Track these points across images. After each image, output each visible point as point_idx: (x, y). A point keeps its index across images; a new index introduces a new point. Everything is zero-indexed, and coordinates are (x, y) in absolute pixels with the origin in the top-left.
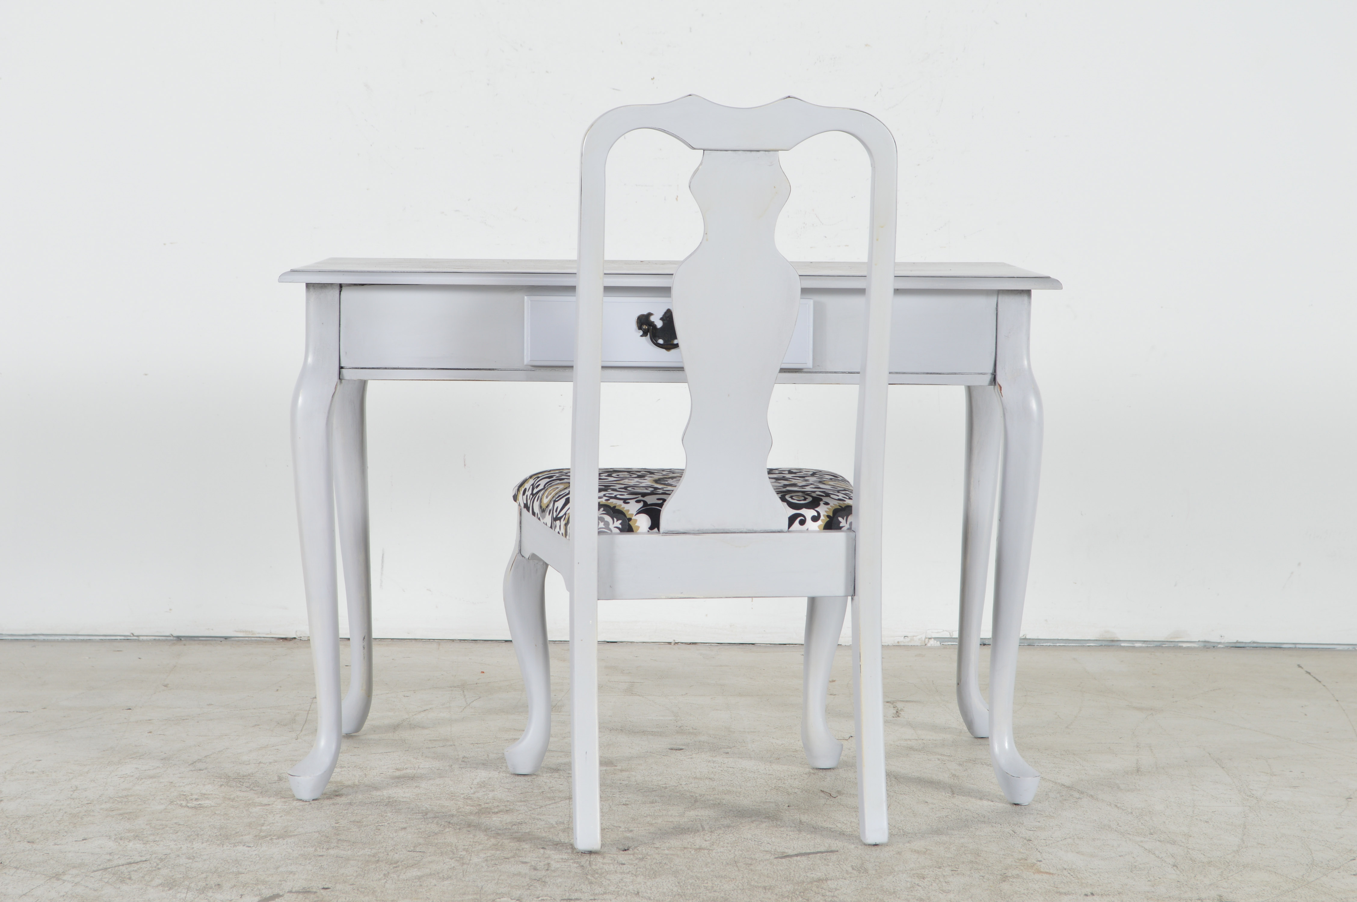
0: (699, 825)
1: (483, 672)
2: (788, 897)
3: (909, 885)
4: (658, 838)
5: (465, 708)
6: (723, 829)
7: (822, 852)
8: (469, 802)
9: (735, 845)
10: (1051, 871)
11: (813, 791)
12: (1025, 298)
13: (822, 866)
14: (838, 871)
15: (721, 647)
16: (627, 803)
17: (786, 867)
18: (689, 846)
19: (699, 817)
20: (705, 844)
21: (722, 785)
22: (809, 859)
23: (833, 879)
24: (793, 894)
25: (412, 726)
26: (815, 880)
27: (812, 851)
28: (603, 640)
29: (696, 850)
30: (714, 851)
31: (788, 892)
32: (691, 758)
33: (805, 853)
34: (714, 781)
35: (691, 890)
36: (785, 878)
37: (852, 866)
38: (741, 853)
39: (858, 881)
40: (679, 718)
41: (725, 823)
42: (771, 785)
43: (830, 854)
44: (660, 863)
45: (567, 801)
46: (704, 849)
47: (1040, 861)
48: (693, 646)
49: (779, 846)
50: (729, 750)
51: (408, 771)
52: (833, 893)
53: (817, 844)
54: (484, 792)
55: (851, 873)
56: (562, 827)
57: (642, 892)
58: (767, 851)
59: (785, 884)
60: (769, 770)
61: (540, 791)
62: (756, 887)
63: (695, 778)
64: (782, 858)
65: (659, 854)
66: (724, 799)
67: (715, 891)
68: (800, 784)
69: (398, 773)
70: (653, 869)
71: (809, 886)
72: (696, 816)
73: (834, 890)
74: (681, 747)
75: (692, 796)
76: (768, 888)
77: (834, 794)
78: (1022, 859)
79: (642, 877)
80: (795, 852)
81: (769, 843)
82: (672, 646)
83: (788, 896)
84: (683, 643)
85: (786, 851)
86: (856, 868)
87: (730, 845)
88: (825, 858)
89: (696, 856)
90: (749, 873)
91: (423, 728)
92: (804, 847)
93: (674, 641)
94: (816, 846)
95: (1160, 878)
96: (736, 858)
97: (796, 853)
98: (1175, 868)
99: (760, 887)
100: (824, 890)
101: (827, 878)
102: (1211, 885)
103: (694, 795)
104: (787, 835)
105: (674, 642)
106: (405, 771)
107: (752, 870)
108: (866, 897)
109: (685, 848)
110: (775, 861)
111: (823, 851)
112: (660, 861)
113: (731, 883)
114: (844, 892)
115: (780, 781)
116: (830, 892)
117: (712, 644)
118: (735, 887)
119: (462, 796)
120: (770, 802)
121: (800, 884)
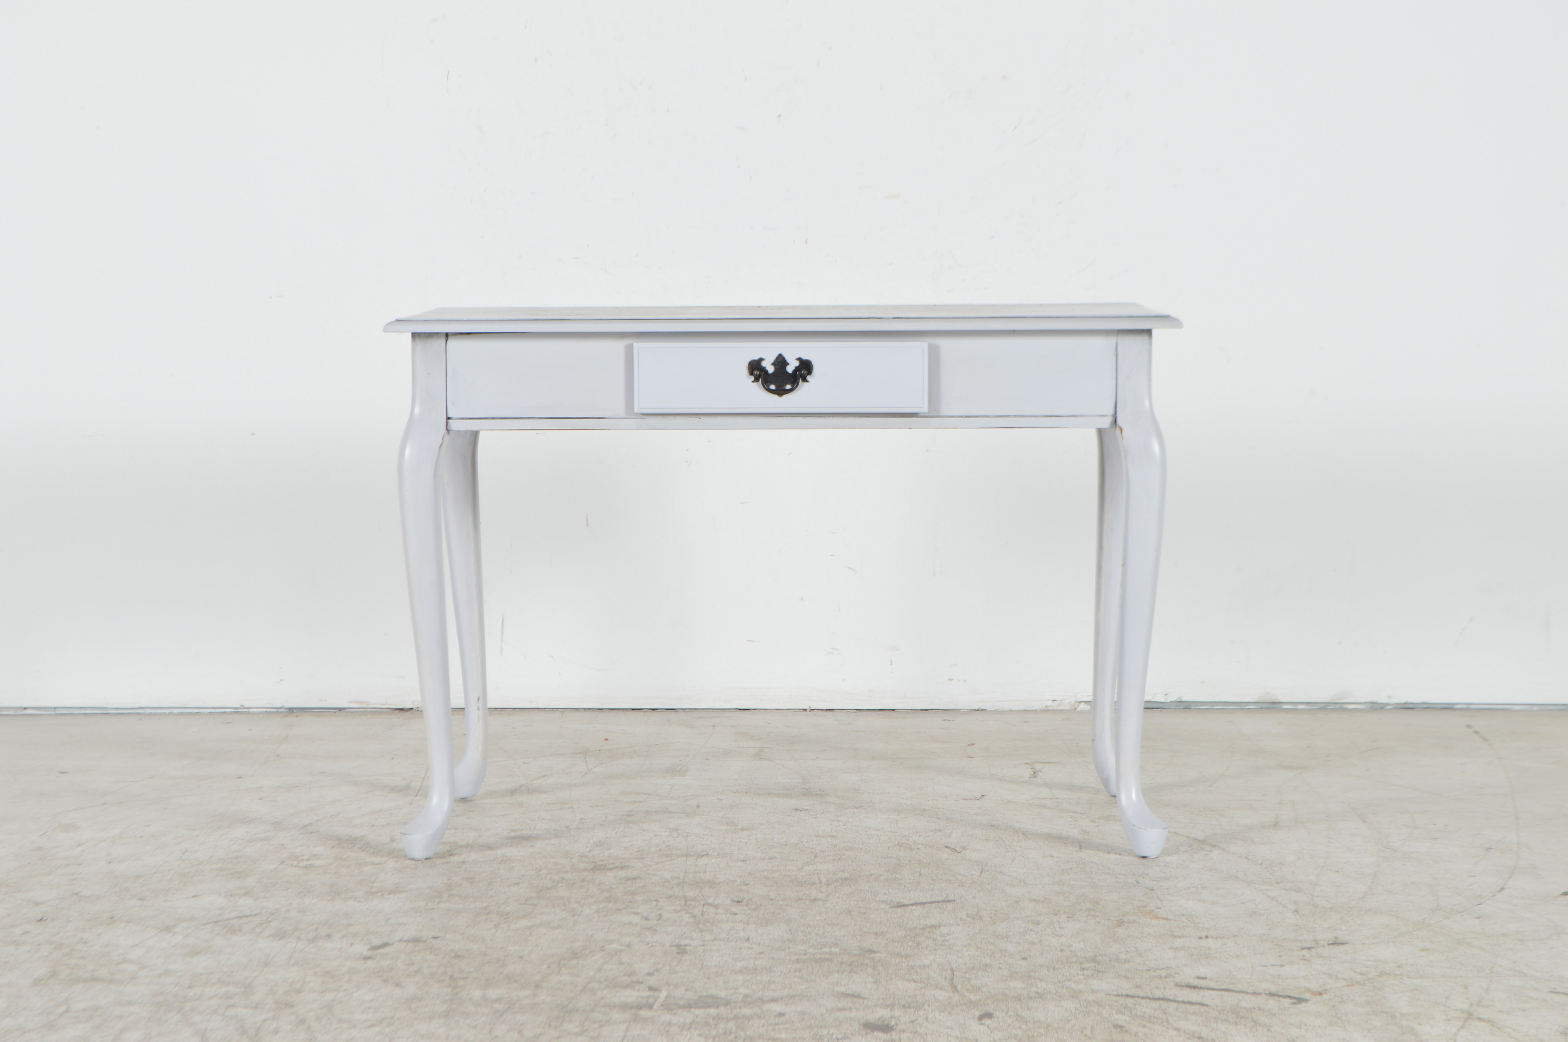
0: (817, 879)
1: (607, 739)
2: (898, 942)
3: (1022, 930)
4: (773, 890)
5: (586, 773)
6: (840, 881)
7: (938, 902)
8: (584, 859)
9: (851, 896)
10: (1169, 917)
11: (937, 847)
12: (1145, 338)
13: (937, 914)
14: (953, 918)
15: (859, 713)
16: (746, 859)
17: (901, 916)
18: (804, 898)
19: (817, 871)
20: (820, 896)
21: (845, 843)
22: (925, 908)
23: (947, 926)
24: (904, 939)
25: (530, 791)
26: (928, 926)
27: (929, 901)
28: (735, 708)
29: (811, 901)
30: (829, 902)
31: (900, 938)
32: (816, 818)
33: (921, 902)
34: (837, 838)
36: (897, 925)
37: (967, 912)
38: (856, 903)
39: (971, 927)
40: (807, 781)
41: (842, 876)
42: (894, 842)
43: (946, 903)
44: (774, 913)
45: (685, 858)
46: (819, 900)
47: (1160, 908)
48: (830, 713)
49: (895, 897)
50: (855, 810)
51: (524, 832)
52: (944, 937)
54: (600, 850)
55: (965, 920)
56: (676, 881)
57: (752, 939)
58: (882, 901)
59: (897, 930)
60: (894, 828)
61: (658, 849)
62: (868, 934)
63: (818, 836)
64: (897, 907)
65: (772, 905)
66: (844, 855)
67: (826, 938)
68: (925, 840)
69: (513, 834)
70: (765, 918)
71: (923, 933)
72: (815, 870)
73: (947, 936)
74: (806, 808)
75: (812, 852)
76: (879, 933)
77: (958, 849)
78: (1141, 906)
79: (754, 925)
80: (911, 902)
82: (808, 712)
84: (819, 710)
85: (902, 901)
86: (970, 915)
87: (845, 896)
88: (940, 907)
89: (811, 908)
91: (542, 792)
92: (920, 897)
93: (810, 707)
94: (934, 895)
95: (1278, 922)
96: (850, 908)
98: (1296, 913)
99: (872, 933)
100: (938, 936)
102: (1329, 928)
103: (814, 851)
104: (905, 886)
105: (809, 709)
106: (520, 833)
107: (865, 918)
109: (800, 900)
110: (890, 910)
113: (842, 930)
114: (957, 938)
115: (904, 838)
116: (942, 937)
117: (850, 711)
118: (846, 933)
119: (578, 854)
120: (891, 857)
121: (912, 930)
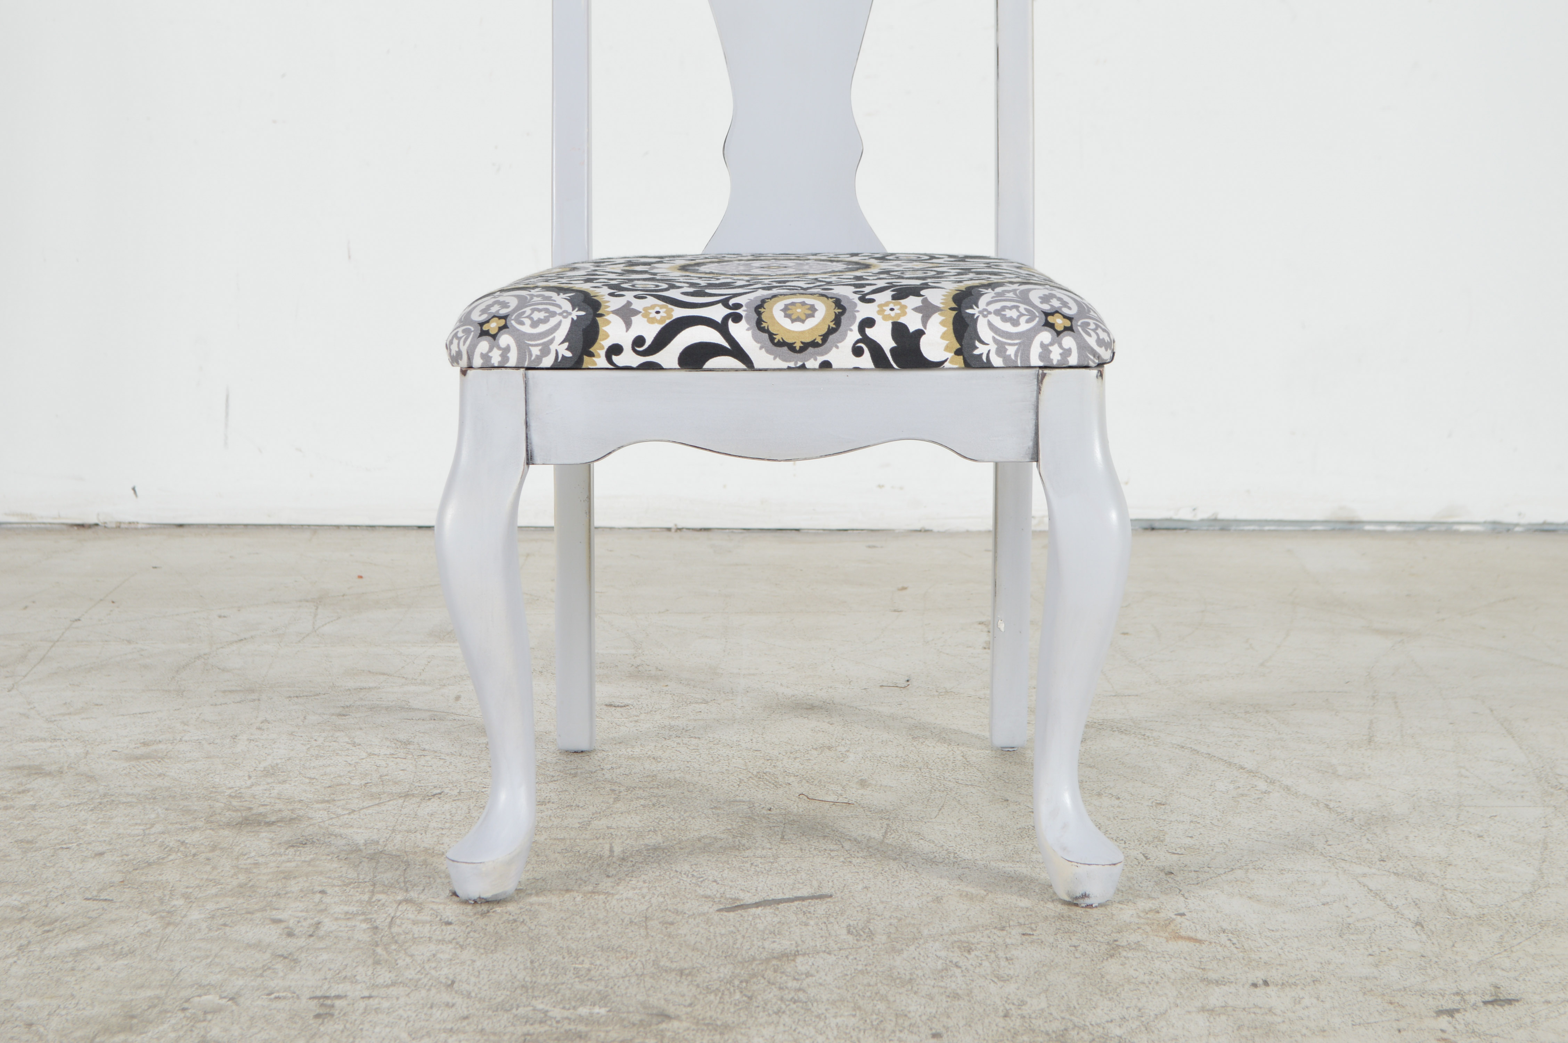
0: (607, 847)
1: (362, 577)
6: (645, 853)
7: (805, 898)
8: (235, 803)
13: (797, 926)
14: (822, 937)
17: (732, 929)
19: (611, 831)
21: (671, 771)
22: (777, 912)
23: (808, 954)
24: (728, 985)
26: (775, 955)
27: (787, 896)
29: (585, 894)
30: (616, 897)
31: (721, 981)
33: (773, 900)
34: (660, 762)
35: (549, 978)
36: (723, 952)
37: (849, 925)
38: (662, 899)
39: (851, 957)
41: (653, 841)
42: (752, 770)
43: (817, 901)
46: (599, 893)
47: (1182, 915)
49: (731, 887)
51: (161, 746)
52: (800, 982)
53: (799, 883)
54: (268, 784)
56: (371, 850)
57: (460, 981)
58: (707, 897)
59: (720, 963)
61: (364, 782)
62: (666, 971)
64: (730, 912)
67: (590, 980)
70: (497, 933)
71: (761, 967)
73: (804, 976)
74: (626, 702)
76: (687, 972)
79: (473, 950)
80: (756, 899)
81: (715, 881)
83: (717, 989)
85: (742, 895)
86: (854, 931)
87: (647, 885)
88: (804, 909)
89: (581, 908)
90: (663, 941)
92: (774, 888)
94: (797, 885)
96: (650, 910)
97: (757, 901)
99: (673, 970)
100: (787, 976)
101: (798, 951)
104: (752, 864)
106: (151, 749)
108: (857, 991)
110: (716, 917)
111: (806, 895)
112: (515, 917)
113: (624, 963)
114: (820, 981)
116: (795, 981)
118: (629, 971)
119: (228, 792)
121: (746, 965)
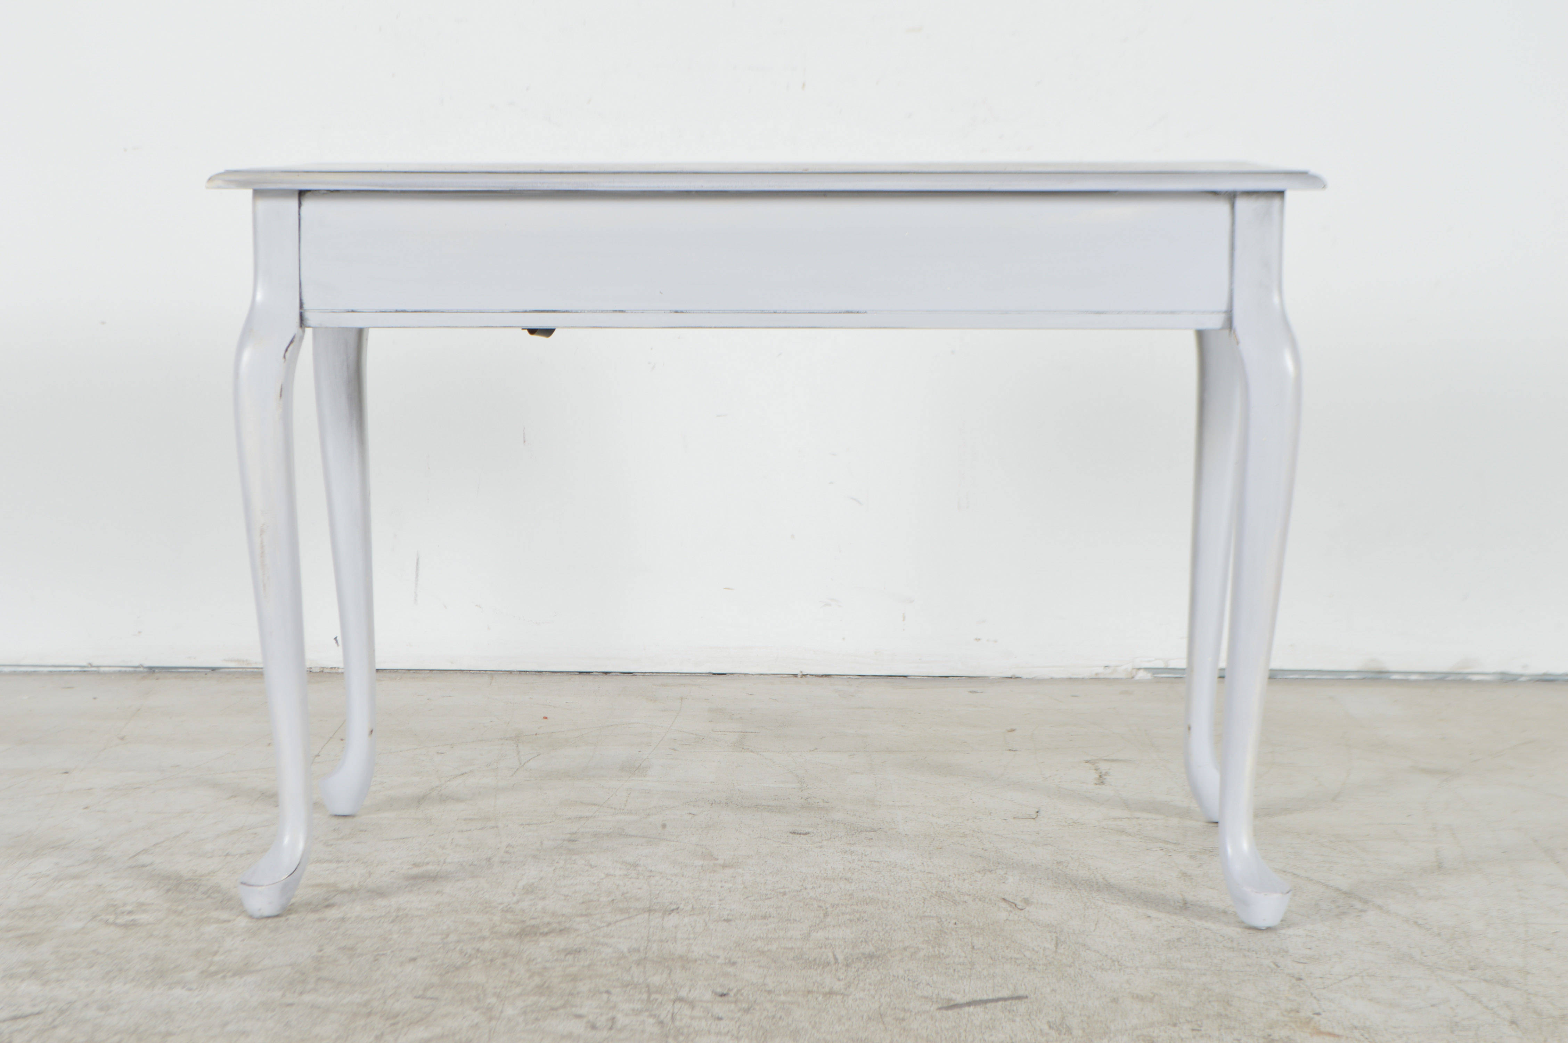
0: (831, 955)
1: (547, 718)
4: (771, 975)
5: (517, 770)
6: (864, 960)
7: (1004, 999)
8: (509, 916)
9: (881, 986)
10: (1336, 1031)
11: (990, 900)
13: (1006, 1022)
14: (1029, 1031)
16: (730, 917)
17: (954, 1024)
18: (815, 989)
19: (830, 941)
20: (838, 986)
21: (863, 890)
22: (987, 1011)
25: (443, 798)
27: (991, 997)
28: (708, 671)
29: (825, 995)
30: (851, 997)
32: (821, 847)
33: (981, 1000)
34: (852, 882)
37: (1049, 1022)
38: (889, 1000)
41: (867, 950)
42: (931, 890)
43: (1016, 1001)
44: (774, 1017)
45: (647, 915)
46: (836, 994)
47: (1319, 1014)
49: (943, 989)
50: (872, 834)
51: (430, 867)
53: (997, 986)
54: (531, 900)
55: (1047, 1034)
56: (636, 957)
58: (926, 998)
60: (928, 866)
61: (610, 899)
63: (827, 878)
64: (947, 1008)
65: (772, 1002)
66: (865, 912)
68: (972, 887)
69: (415, 871)
70: (762, 1027)
72: (826, 938)
74: (807, 830)
77: (1020, 904)
80: (966, 999)
81: (928, 984)
82: (798, 680)
85: (954, 996)
86: (1054, 1026)
87: (873, 987)
88: (1008, 1008)
89: (824, 1006)
90: (900, 1035)
91: (458, 801)
92: (978, 990)
93: (802, 672)
94: (996, 988)
96: (882, 1008)
97: (968, 1001)
104: (954, 970)
105: (801, 674)
106: (424, 867)
109: (809, 992)
110: (938, 1014)
111: (1006, 996)
115: (943, 884)
117: (851, 677)
119: (501, 907)
